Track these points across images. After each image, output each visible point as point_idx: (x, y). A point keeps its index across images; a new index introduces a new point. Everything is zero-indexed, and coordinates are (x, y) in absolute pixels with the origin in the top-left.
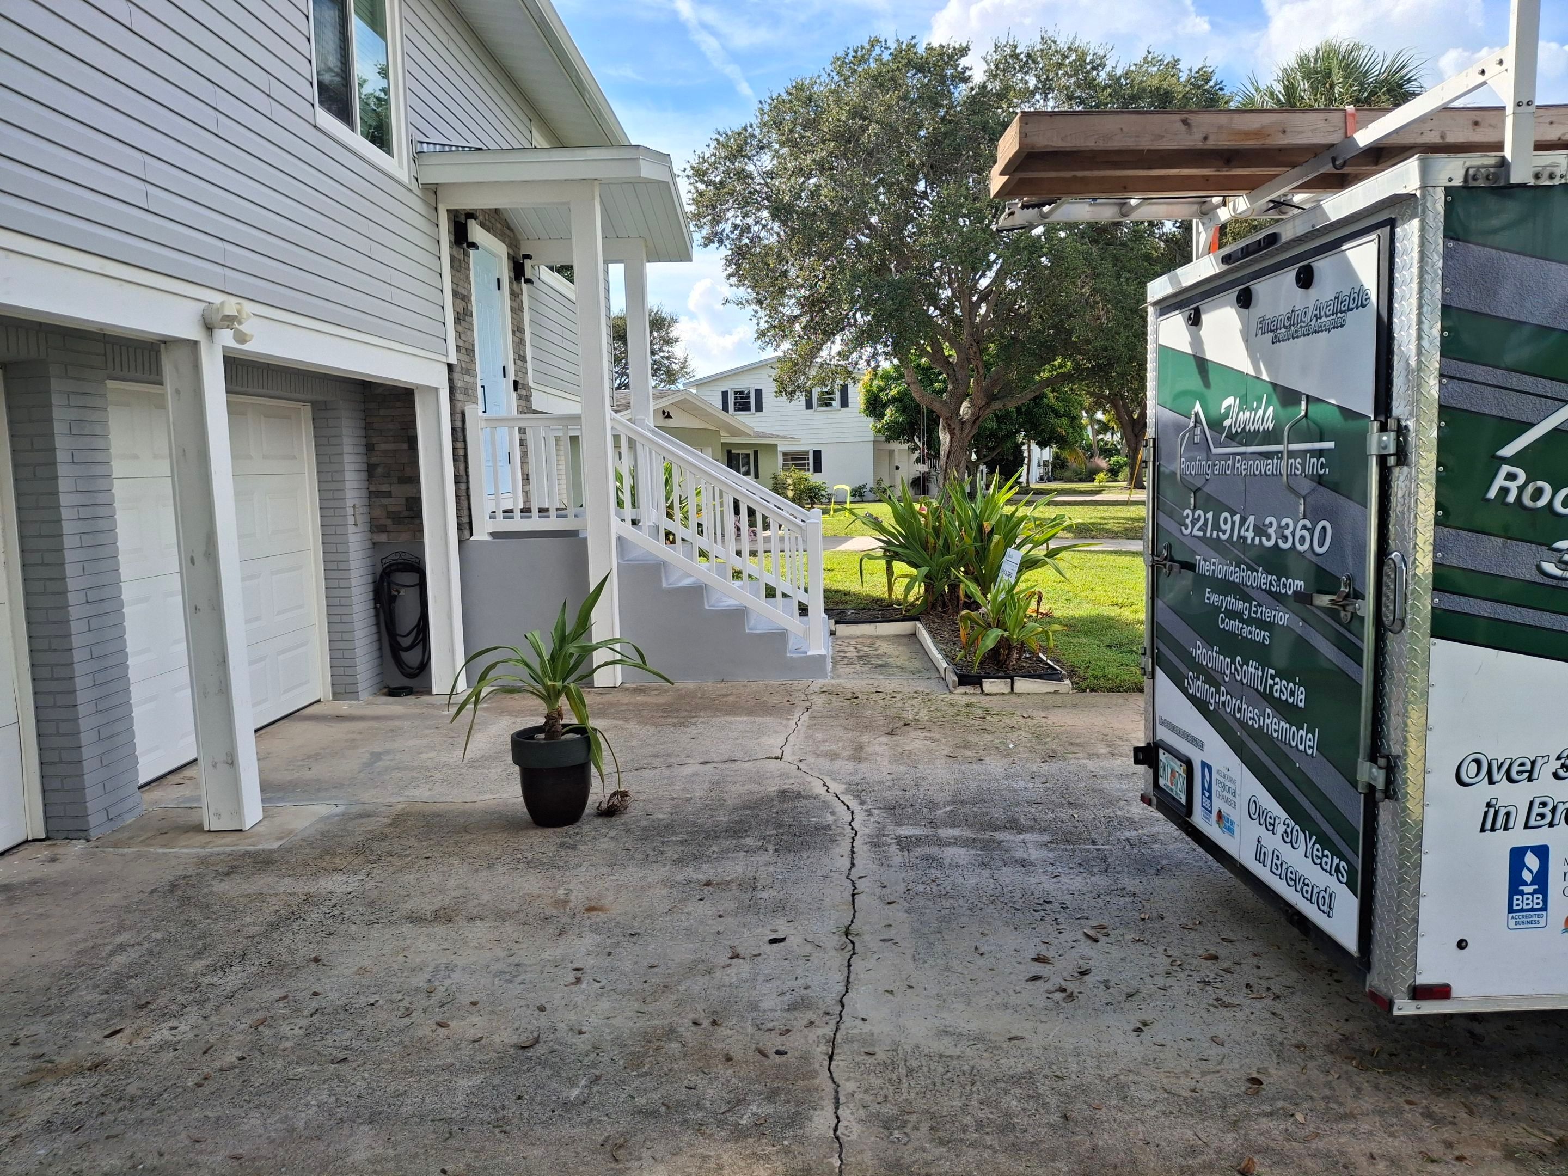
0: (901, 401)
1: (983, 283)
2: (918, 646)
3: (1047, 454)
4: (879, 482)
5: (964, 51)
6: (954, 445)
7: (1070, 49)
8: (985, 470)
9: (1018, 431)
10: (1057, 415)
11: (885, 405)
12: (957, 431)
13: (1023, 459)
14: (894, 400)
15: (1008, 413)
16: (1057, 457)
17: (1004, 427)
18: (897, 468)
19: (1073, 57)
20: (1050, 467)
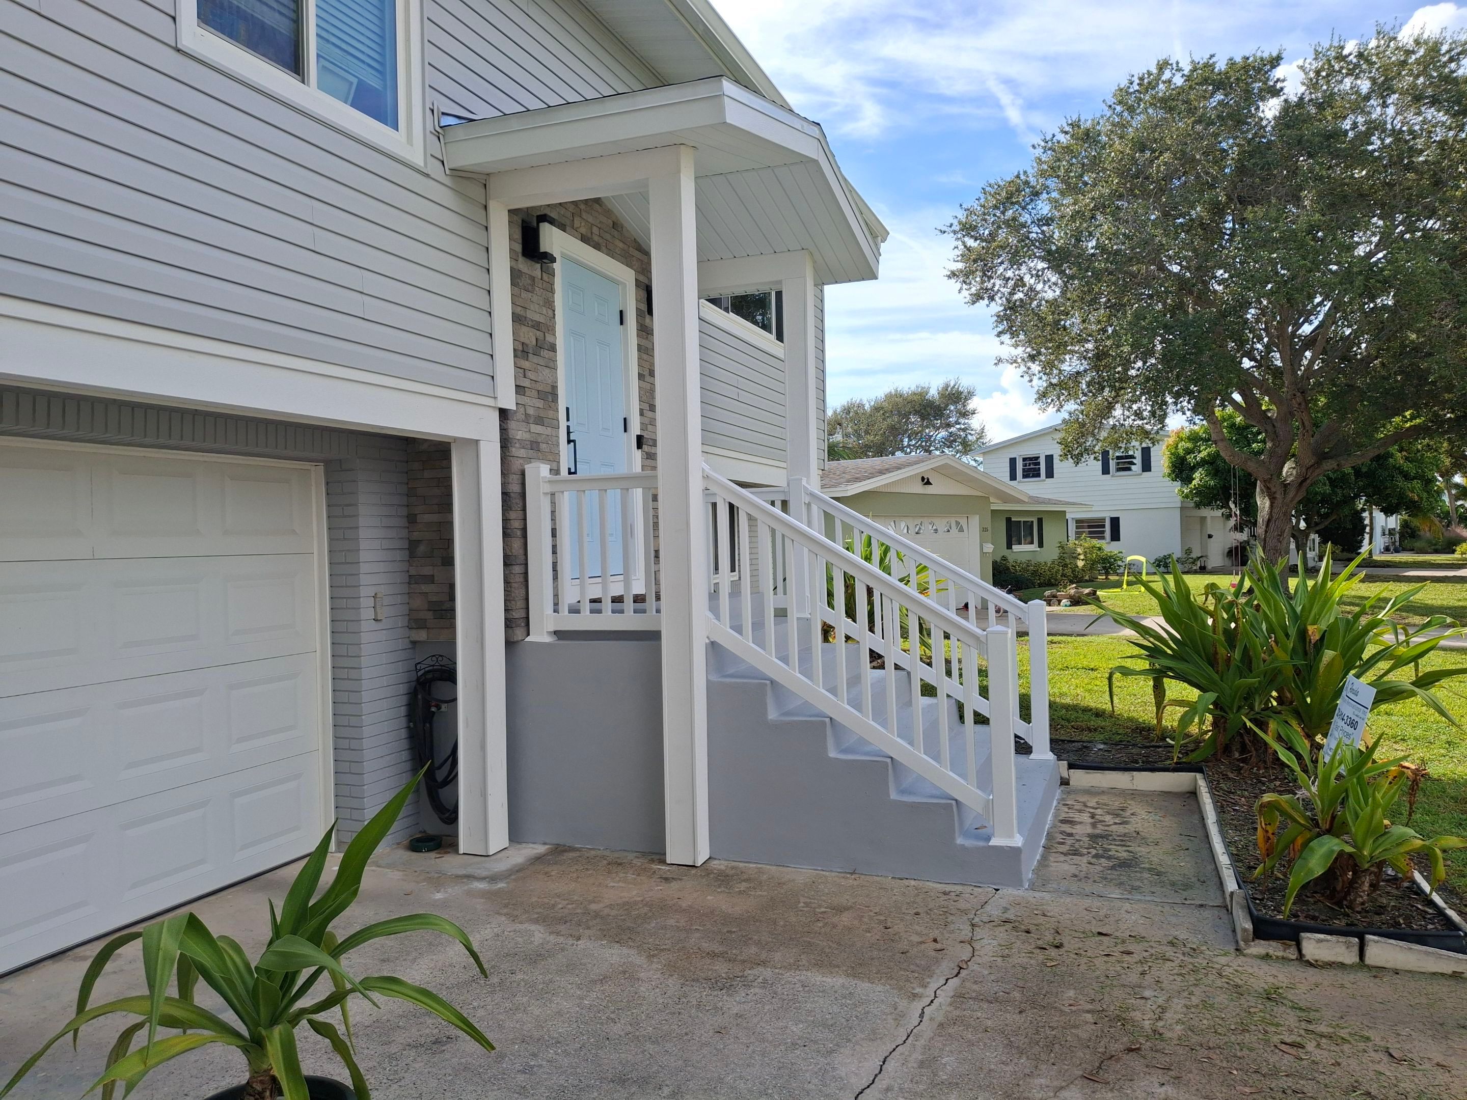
0: (1211, 463)
1: (1307, 329)
2: (1195, 819)
3: (1393, 522)
4: (1189, 551)
5: (1275, 61)
6: (1275, 510)
7: (1417, 42)
8: (1317, 540)
9: (1357, 496)
10: (1407, 477)
11: (1193, 469)
12: (1278, 495)
13: (1365, 527)
14: (1203, 463)
15: (1344, 475)
16: (1405, 525)
17: (1339, 491)
18: (1210, 536)
19: (1421, 52)
20: (1397, 536)
